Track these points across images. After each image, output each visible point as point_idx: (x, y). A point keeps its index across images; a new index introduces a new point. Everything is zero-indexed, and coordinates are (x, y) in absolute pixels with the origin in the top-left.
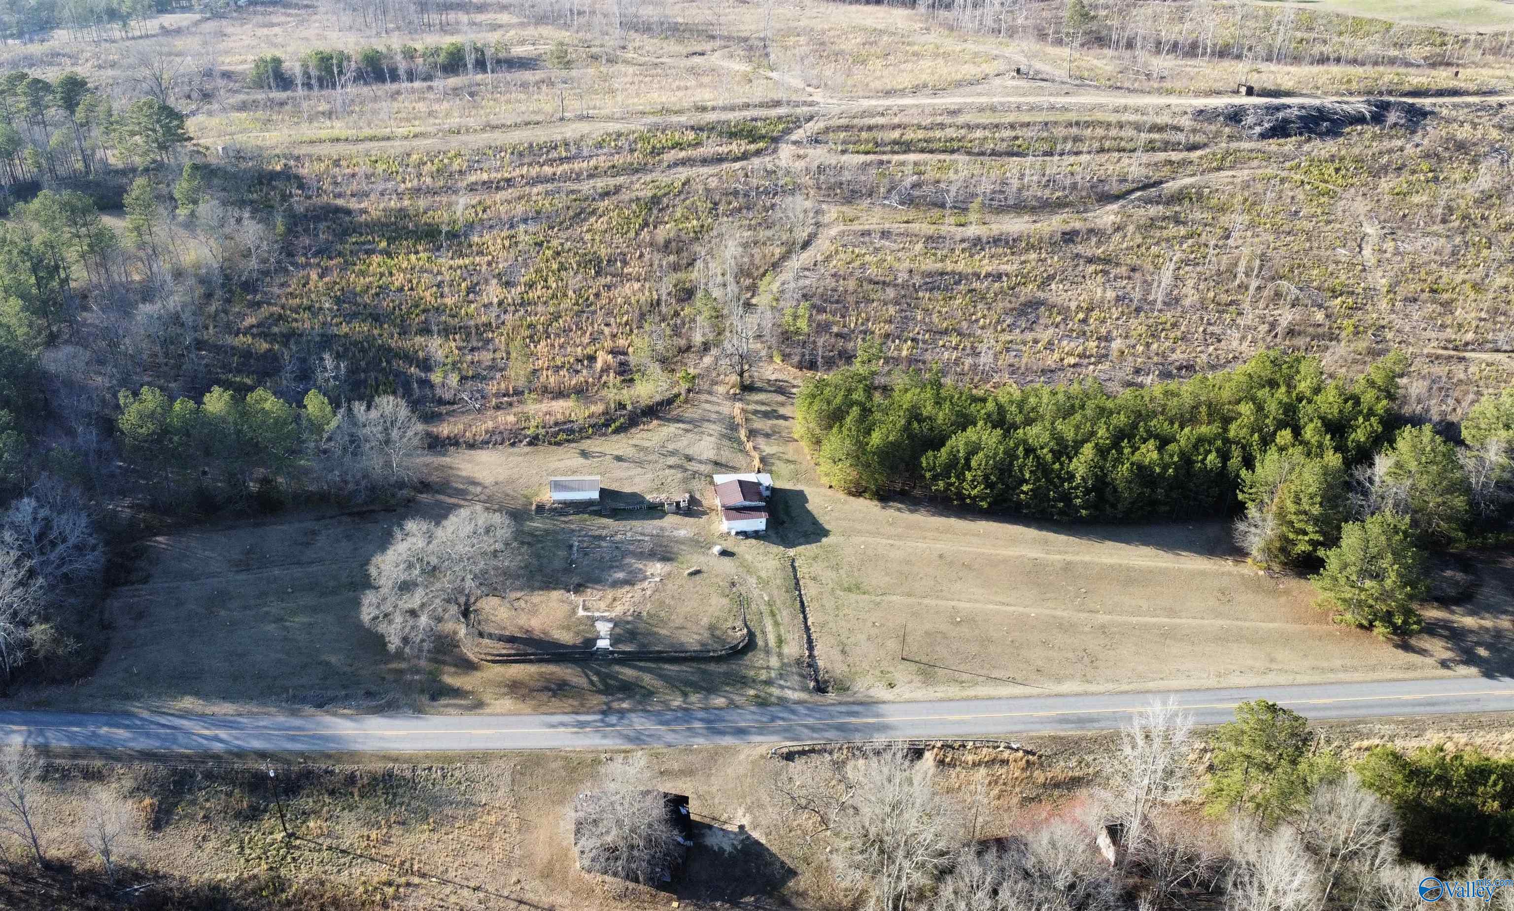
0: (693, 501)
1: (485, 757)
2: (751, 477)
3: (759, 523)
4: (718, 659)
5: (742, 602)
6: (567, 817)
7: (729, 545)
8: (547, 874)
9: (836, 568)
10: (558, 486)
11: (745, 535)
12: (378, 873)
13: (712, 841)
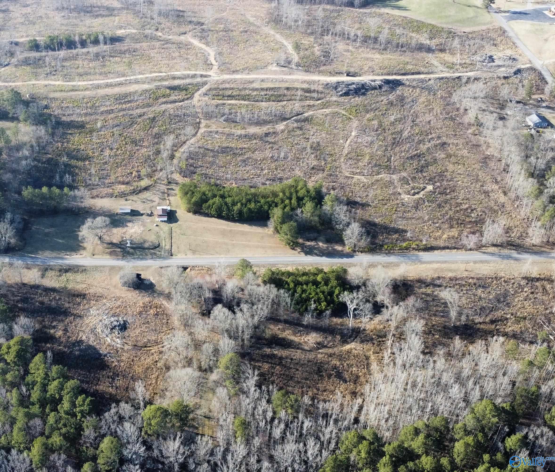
0: (152, 213)
1: (104, 267)
2: (165, 207)
4: (152, 249)
5: (159, 237)
6: (118, 277)
7: (158, 224)
8: (115, 286)
9: (181, 230)
10: (121, 209)
11: (162, 221)
12: (84, 286)
13: (145, 282)
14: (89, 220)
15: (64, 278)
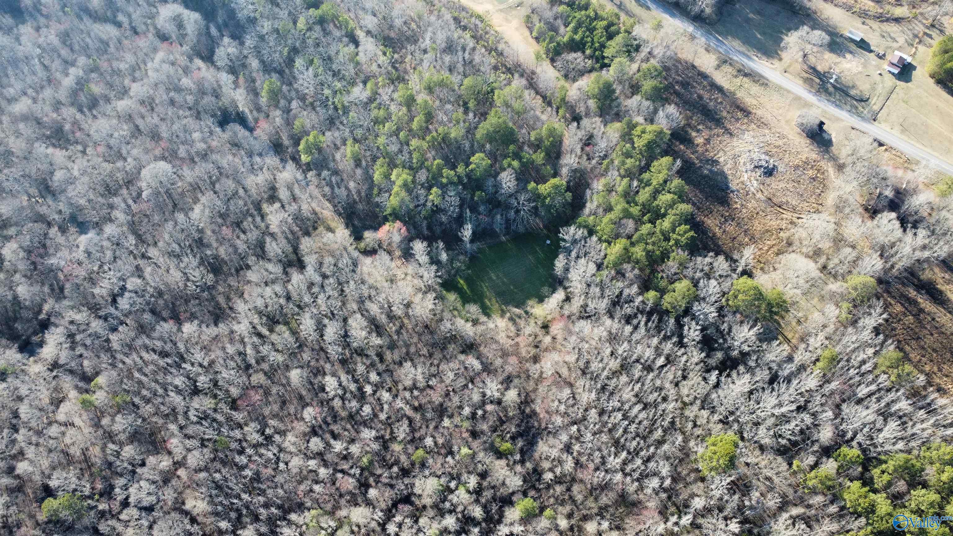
0: (884, 55)
1: (788, 92)
2: (905, 56)
3: (896, 71)
4: (856, 100)
5: (873, 89)
6: (798, 113)
7: (883, 73)
8: (787, 121)
9: (906, 94)
10: (850, 32)
11: (890, 72)
12: (754, 102)
13: (824, 135)
14: (805, 27)
15: (738, 81)
